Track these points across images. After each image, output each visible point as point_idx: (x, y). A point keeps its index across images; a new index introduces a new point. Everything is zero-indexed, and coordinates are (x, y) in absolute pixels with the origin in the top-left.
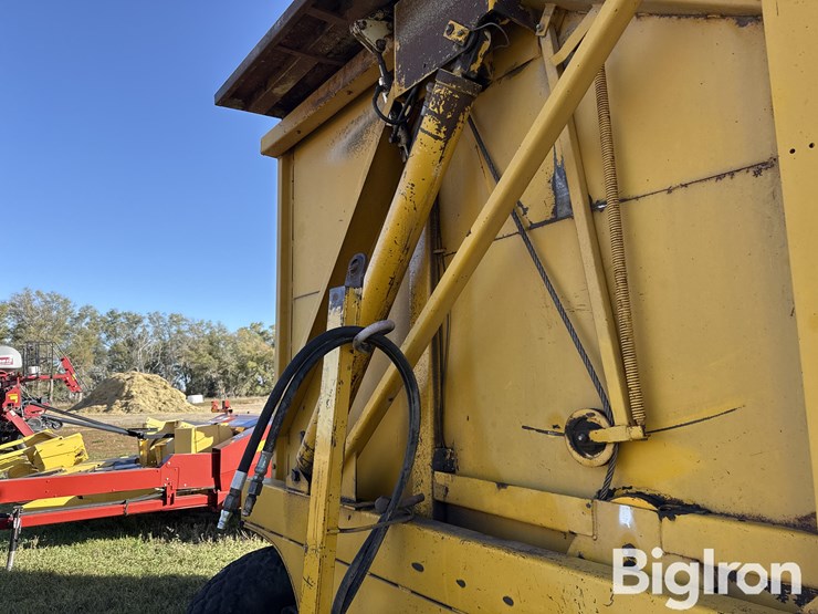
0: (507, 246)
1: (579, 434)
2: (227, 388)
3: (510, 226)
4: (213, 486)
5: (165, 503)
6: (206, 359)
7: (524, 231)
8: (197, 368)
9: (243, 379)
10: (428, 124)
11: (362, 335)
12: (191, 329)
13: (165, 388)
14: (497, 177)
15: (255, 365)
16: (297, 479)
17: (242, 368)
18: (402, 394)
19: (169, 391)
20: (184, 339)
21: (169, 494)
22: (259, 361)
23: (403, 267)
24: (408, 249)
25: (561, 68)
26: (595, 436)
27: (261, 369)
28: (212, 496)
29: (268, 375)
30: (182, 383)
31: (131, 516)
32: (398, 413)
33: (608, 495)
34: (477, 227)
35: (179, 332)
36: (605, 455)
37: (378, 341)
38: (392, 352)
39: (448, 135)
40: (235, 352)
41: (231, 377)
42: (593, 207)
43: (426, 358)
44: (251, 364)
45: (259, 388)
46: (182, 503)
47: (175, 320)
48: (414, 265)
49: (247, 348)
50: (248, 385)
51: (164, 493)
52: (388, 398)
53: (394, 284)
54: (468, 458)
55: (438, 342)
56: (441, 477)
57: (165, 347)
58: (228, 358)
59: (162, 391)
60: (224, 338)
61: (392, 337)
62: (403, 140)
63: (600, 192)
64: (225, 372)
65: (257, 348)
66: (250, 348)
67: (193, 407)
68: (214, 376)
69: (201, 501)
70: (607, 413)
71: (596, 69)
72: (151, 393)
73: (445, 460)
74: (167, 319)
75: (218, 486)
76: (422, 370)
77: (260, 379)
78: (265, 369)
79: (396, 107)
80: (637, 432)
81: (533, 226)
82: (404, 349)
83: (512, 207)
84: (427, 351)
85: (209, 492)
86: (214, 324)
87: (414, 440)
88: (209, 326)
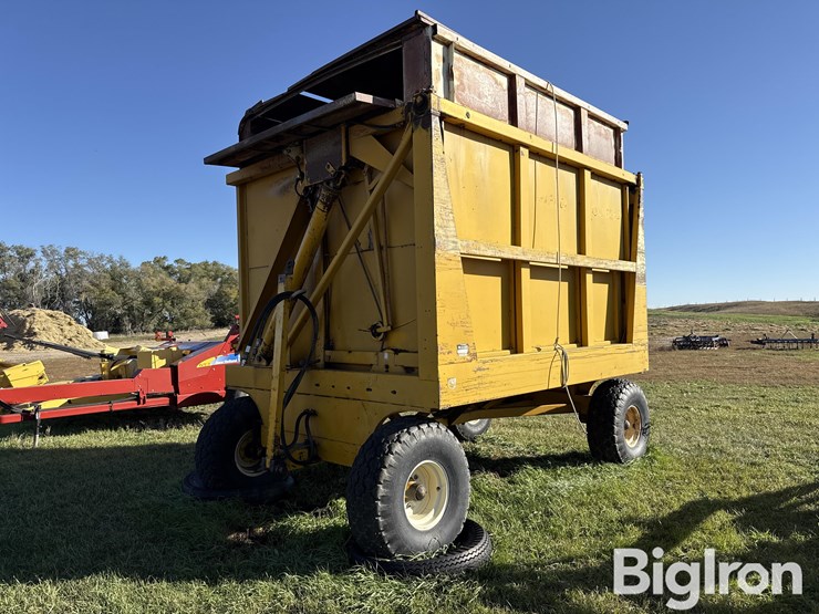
0: (353, 258)
1: (374, 330)
2: (134, 324)
3: (354, 249)
4: (173, 391)
5: (139, 403)
6: (110, 295)
7: (359, 252)
8: (100, 304)
9: (150, 315)
10: (319, 205)
11: (294, 295)
12: (90, 263)
13: (70, 324)
14: (350, 228)
15: (161, 300)
16: (260, 360)
17: (148, 303)
18: (310, 319)
19: (73, 328)
20: (82, 275)
21: (142, 396)
22: (166, 296)
23: (311, 262)
24: (312, 255)
25: (371, 191)
26: (378, 330)
27: (168, 304)
28: (172, 397)
29: (176, 310)
30: (82, 319)
31: (116, 412)
32: (309, 326)
33: (382, 350)
34: (340, 252)
35: (76, 266)
36: (381, 337)
37: (300, 296)
38: (306, 301)
39: (328, 210)
40: (140, 287)
41: (136, 313)
42: (381, 248)
43: (321, 302)
44: (157, 300)
45: (166, 324)
46: (151, 403)
47: (71, 253)
48: (315, 261)
49: (152, 283)
50: (155, 321)
51: (138, 396)
52: (304, 320)
53: (306, 271)
54: (339, 344)
55: (327, 295)
56: (328, 352)
57: (63, 281)
58: (132, 293)
59: (67, 328)
60: (127, 273)
61: (306, 295)
62: (309, 204)
63: (383, 243)
64: (131, 308)
65: (163, 283)
66: (154, 283)
67: (101, 343)
68: (119, 312)
69: (165, 402)
70: (382, 323)
71: (381, 197)
72: (55, 329)
73: (329, 345)
74: (62, 251)
75: (177, 391)
76: (319, 309)
77: (167, 314)
78: (172, 305)
79: (306, 189)
80: (389, 328)
81: (363, 251)
82: (311, 300)
83: (355, 242)
84: (322, 300)
85: (169, 395)
86: (116, 258)
87: (315, 338)
88: (110, 261)
